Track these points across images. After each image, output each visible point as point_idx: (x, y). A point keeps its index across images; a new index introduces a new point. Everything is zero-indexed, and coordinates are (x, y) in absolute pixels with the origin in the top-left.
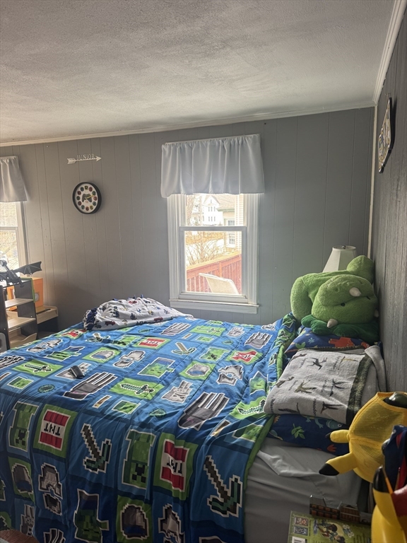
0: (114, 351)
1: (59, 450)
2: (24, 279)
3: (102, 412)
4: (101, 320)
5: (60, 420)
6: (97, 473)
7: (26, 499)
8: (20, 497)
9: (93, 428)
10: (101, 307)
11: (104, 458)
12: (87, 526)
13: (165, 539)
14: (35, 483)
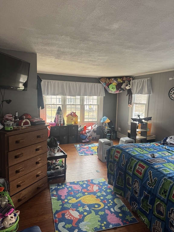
0: (170, 154)
1: (141, 176)
2: (144, 122)
3: (157, 169)
4: (168, 142)
5: (143, 167)
6: (151, 187)
7: (129, 189)
8: (127, 188)
9: (152, 173)
10: (170, 137)
11: (154, 184)
12: (145, 204)
13: (170, 221)
14: (132, 184)
